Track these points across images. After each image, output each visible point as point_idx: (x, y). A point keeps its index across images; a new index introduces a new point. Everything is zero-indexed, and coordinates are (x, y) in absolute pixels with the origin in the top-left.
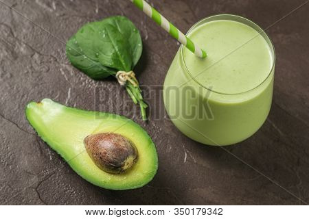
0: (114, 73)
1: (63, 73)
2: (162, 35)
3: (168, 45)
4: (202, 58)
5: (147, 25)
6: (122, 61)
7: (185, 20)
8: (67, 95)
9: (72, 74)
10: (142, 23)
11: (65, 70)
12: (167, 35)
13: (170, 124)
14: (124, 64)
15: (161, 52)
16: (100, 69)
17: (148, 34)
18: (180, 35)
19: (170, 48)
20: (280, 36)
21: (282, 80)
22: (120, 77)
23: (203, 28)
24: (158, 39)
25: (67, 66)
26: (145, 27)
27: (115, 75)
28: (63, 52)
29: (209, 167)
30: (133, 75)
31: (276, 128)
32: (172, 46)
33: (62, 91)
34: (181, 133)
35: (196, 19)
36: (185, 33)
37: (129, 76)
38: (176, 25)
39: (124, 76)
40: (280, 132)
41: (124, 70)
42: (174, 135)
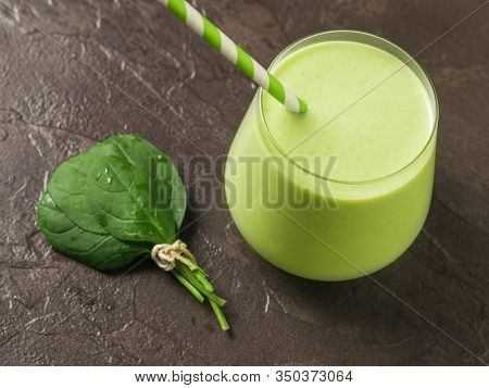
0: (146, 251)
1: (34, 143)
2: (223, 71)
3: (234, 88)
4: (300, 114)
5: (194, 51)
6: (156, 224)
7: (266, 40)
8: (42, 185)
9: (51, 145)
10: (184, 46)
11: (38, 137)
12: (232, 70)
13: (238, 240)
14: (160, 229)
15: (221, 102)
16: (116, 248)
17: (196, 67)
18: (257, 70)
19: (237, 96)
20: (447, 71)
21: (451, 155)
22: (161, 255)
23: (300, 56)
24: (216, 77)
25: (41, 129)
26: (190, 55)
27: (149, 254)
28: (34, 102)
29: (311, 321)
30: (183, 246)
31: (439, 246)
32: (241, 91)
33: (33, 177)
34: (259, 256)
35: (287, 40)
36: (266, 66)
37: (177, 250)
38: (248, 50)
39: (167, 252)
40: (447, 255)
41: (163, 241)
42: (246, 261)
